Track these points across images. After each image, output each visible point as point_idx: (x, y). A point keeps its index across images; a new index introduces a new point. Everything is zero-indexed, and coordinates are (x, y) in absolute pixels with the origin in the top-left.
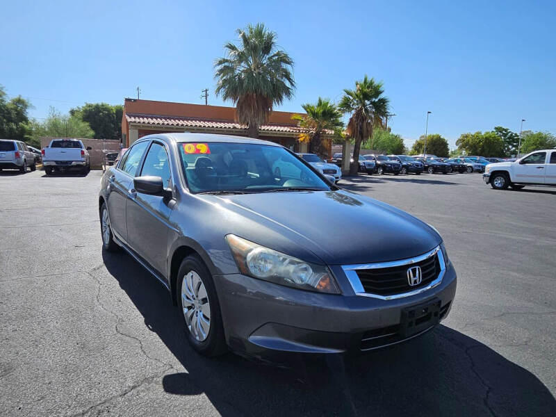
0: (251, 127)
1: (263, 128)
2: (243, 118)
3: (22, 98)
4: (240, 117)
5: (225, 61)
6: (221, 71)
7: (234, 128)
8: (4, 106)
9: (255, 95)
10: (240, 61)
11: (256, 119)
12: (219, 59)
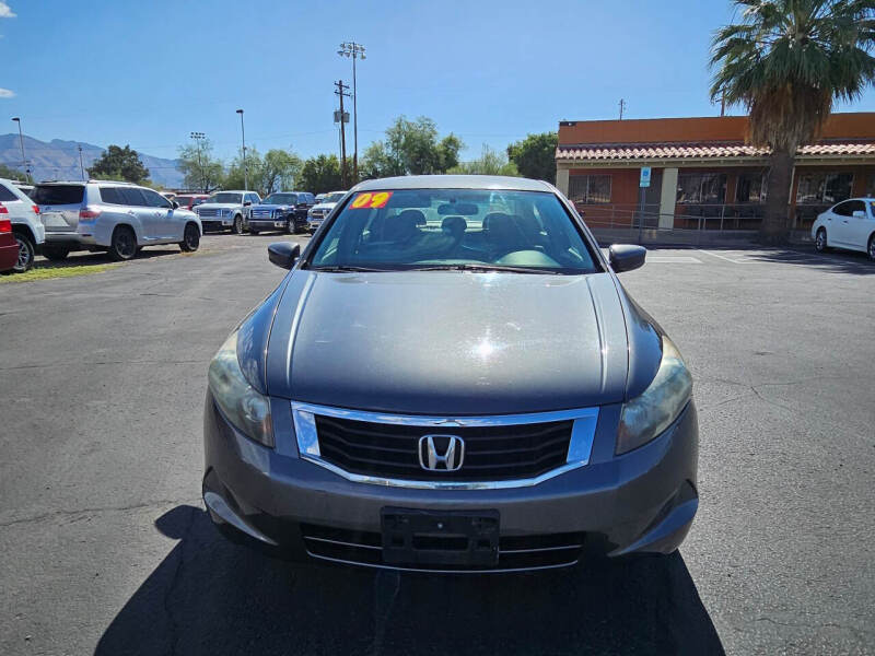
0: (778, 150)
1: (806, 149)
2: (760, 135)
3: (454, 136)
4: (755, 132)
5: (734, 30)
6: (723, 52)
7: (742, 154)
8: (434, 149)
9: (789, 86)
10: (767, 25)
11: (789, 134)
12: (724, 28)
